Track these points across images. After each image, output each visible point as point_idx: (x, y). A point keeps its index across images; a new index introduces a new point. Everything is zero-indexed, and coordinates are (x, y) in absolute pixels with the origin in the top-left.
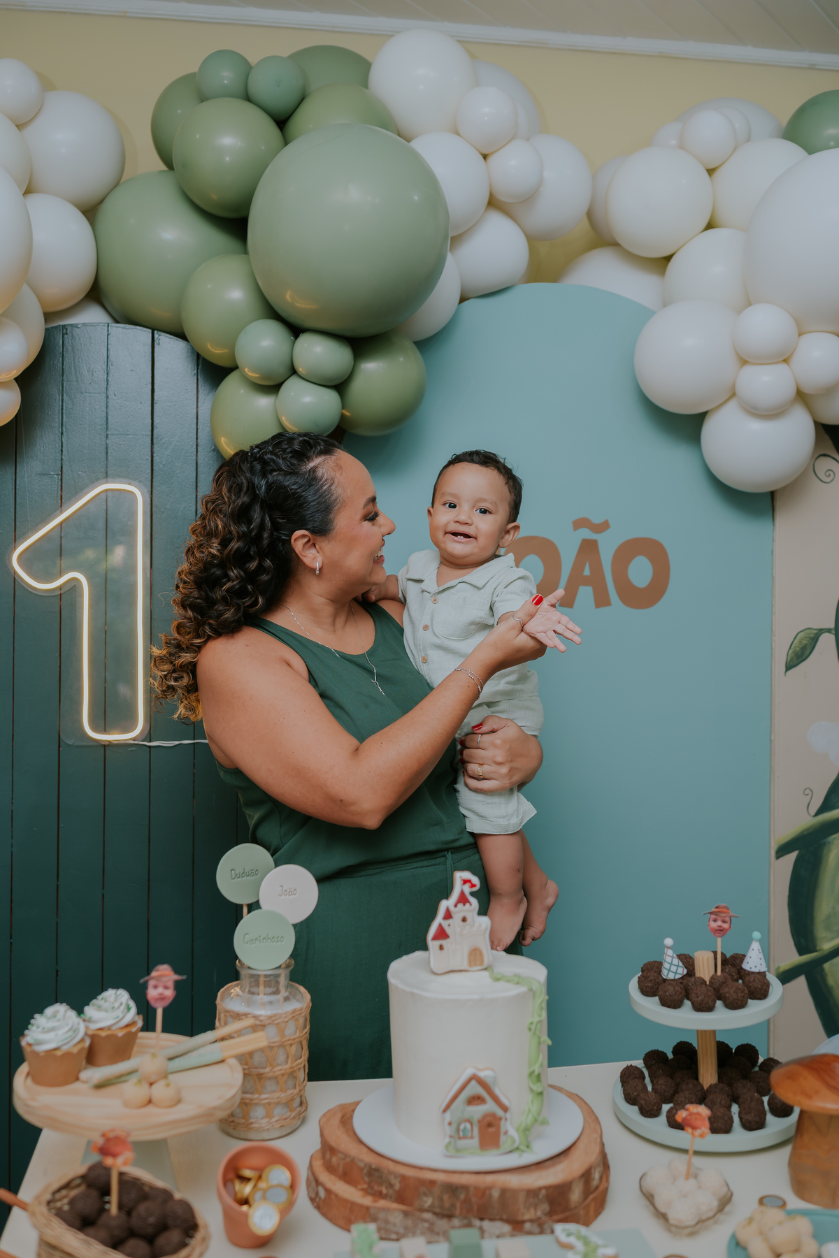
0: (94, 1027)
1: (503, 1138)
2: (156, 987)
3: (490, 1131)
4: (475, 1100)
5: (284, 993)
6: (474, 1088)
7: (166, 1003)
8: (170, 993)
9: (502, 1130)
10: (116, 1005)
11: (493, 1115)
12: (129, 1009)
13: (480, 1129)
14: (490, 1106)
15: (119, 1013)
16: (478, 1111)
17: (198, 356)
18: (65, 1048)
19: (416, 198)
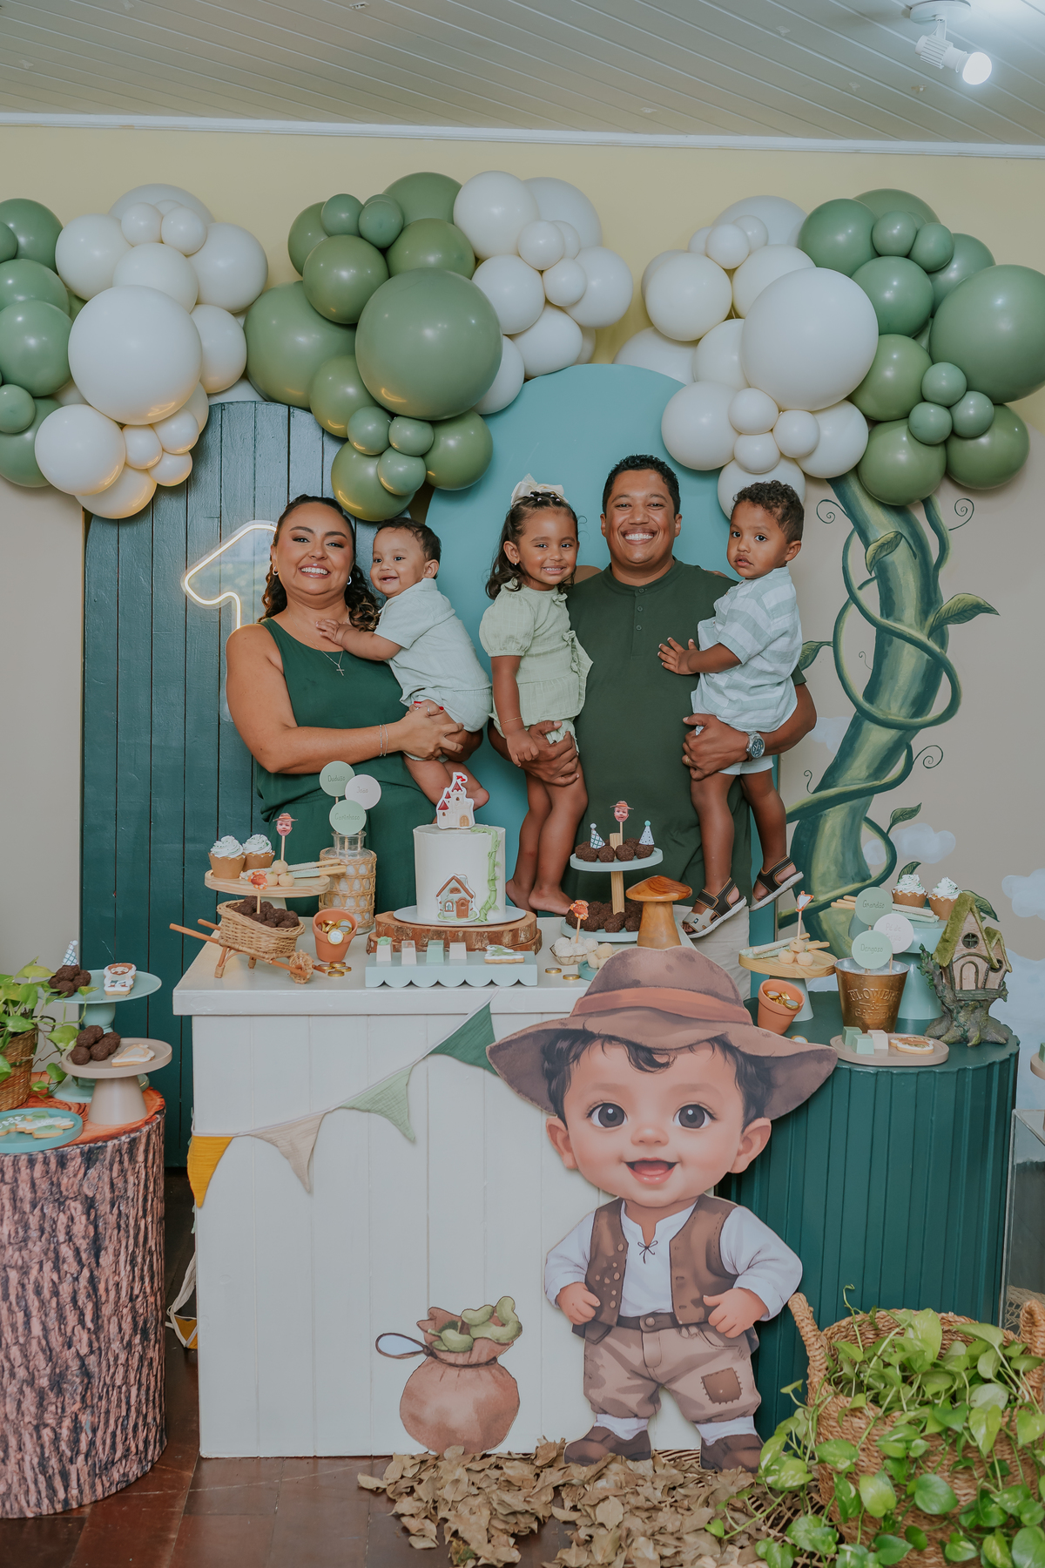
0: (247, 852)
1: (470, 912)
2: (281, 825)
3: (463, 908)
4: (455, 890)
5: (359, 849)
6: (454, 884)
7: (287, 833)
8: (289, 828)
9: (470, 908)
10: (261, 841)
11: (465, 899)
12: (267, 844)
13: (457, 906)
14: (463, 894)
15: (262, 845)
16: (456, 897)
17: (323, 429)
18: (232, 857)
19: (473, 321)
